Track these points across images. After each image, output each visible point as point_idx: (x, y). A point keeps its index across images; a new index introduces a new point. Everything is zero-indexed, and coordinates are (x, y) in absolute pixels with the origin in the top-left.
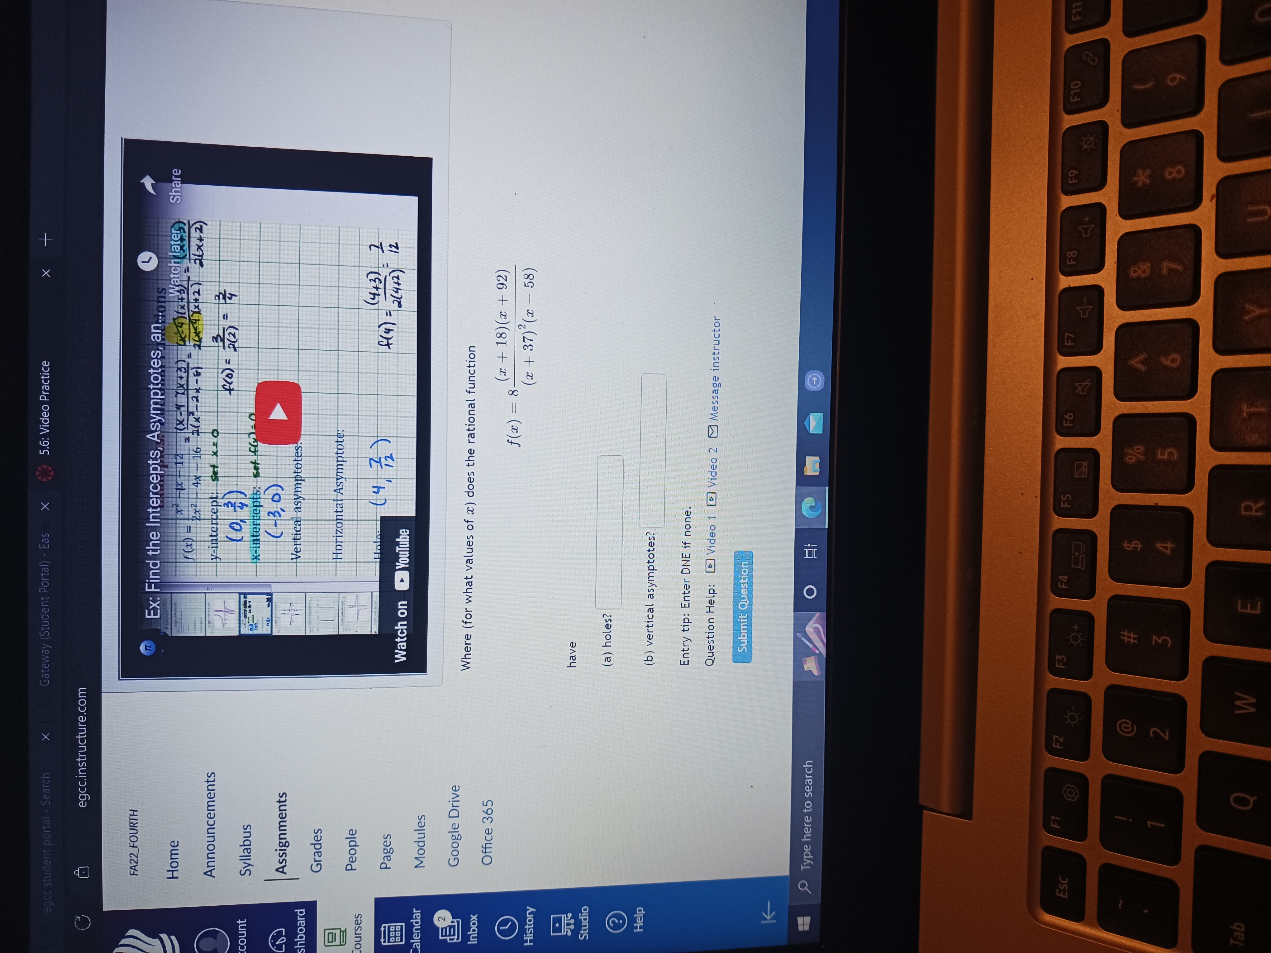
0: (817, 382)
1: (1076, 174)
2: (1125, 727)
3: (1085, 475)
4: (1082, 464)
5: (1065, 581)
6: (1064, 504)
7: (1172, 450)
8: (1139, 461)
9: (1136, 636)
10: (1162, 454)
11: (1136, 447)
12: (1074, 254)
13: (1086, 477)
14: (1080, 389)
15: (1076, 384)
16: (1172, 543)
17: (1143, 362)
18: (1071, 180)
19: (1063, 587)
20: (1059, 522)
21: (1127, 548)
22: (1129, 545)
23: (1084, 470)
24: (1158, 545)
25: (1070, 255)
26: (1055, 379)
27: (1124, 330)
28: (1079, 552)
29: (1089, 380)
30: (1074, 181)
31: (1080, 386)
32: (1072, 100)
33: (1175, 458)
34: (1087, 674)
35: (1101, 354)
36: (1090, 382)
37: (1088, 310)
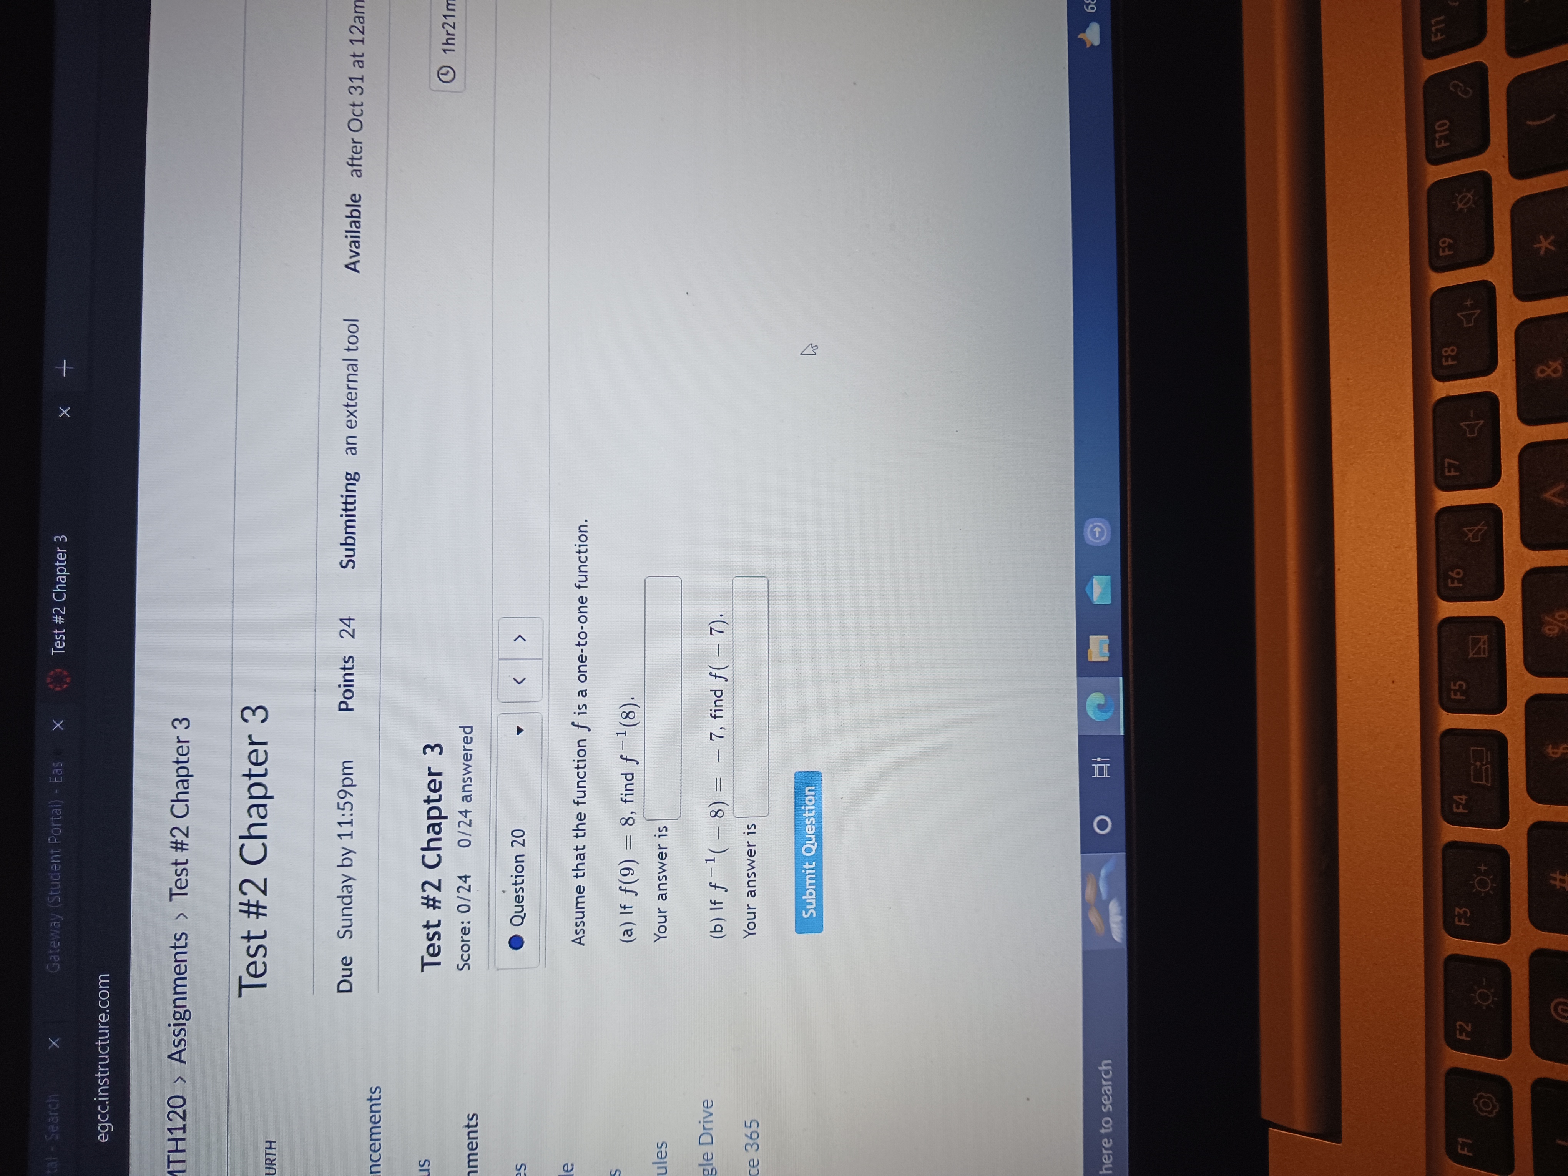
0: (1101, 533)
1: (1449, 243)
2: (1562, 1010)
3: (1484, 654)
4: (1480, 639)
5: (1463, 802)
6: (1455, 694)
8: (1563, 632)
11: (1557, 614)
12: (1452, 351)
13: (1486, 656)
14: (1470, 535)
17: (1559, 495)
18: (1444, 251)
19: (1461, 810)
20: (1450, 721)
21: (1554, 756)
22: (1556, 751)
23: (1482, 647)
25: (1446, 352)
26: (1433, 522)
27: (1530, 453)
28: (1481, 761)
29: (1483, 522)
30: (1447, 253)
31: (1470, 531)
32: (1438, 146)
34: (1502, 934)
35: (1499, 485)
36: (1484, 525)
37: (1477, 427)
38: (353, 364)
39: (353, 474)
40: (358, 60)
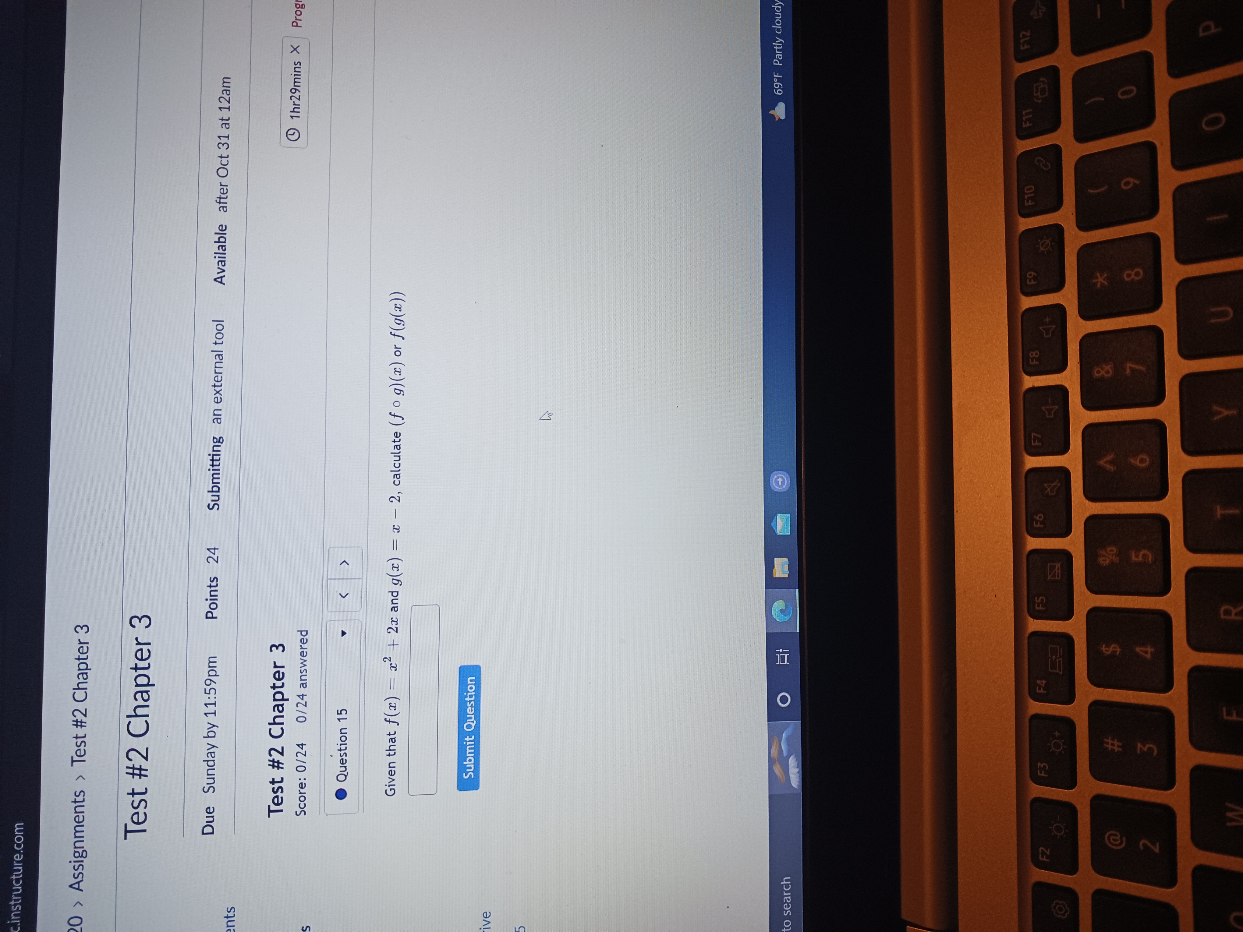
0: (783, 482)
1: (1034, 275)
2: (1114, 840)
3: (1058, 576)
4: (1055, 565)
5: (1043, 685)
6: (1038, 606)
7: (1146, 552)
8: (1113, 563)
9: (1120, 744)
10: (1137, 556)
11: (1108, 549)
12: (1036, 354)
13: (1060, 579)
14: (1049, 490)
15: (1045, 485)
16: (1151, 647)
17: (1112, 462)
18: (1030, 281)
19: (1042, 691)
20: (1034, 625)
21: (1105, 652)
22: (1107, 649)
23: (1057, 572)
24: (1138, 649)
25: (1032, 355)
26: (1023, 479)
27: (1090, 431)
28: (1056, 656)
29: (1057, 481)
30: (1032, 282)
31: (1049, 486)
32: (1026, 204)
33: (1150, 559)
34: (1071, 783)
35: (1069, 454)
36: (1058, 483)
37: (1054, 410)
38: (219, 355)
39: (218, 439)
40: (225, 123)
